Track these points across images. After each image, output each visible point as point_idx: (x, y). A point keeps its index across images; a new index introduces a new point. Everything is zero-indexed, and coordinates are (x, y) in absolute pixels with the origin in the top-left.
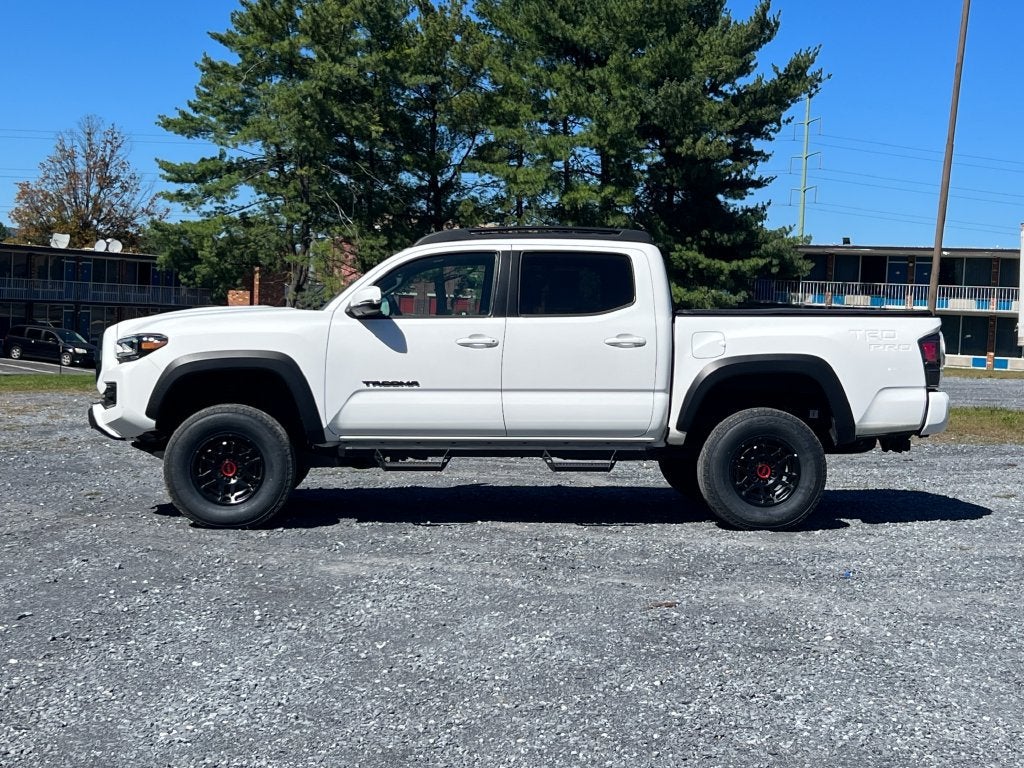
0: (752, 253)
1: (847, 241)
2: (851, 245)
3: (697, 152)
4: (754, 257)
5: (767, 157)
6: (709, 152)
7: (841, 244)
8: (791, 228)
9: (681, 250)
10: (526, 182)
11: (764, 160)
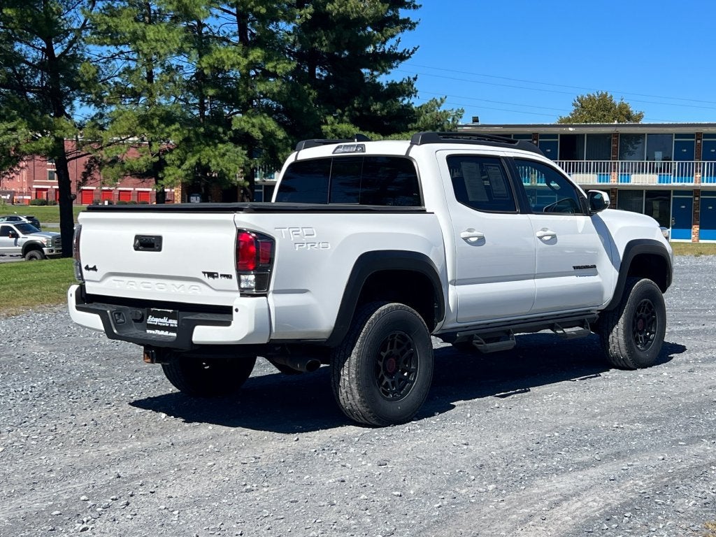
0: (409, 126)
1: (476, 120)
2: (480, 123)
3: (349, 9)
4: (412, 130)
5: (414, 24)
6: (363, 9)
7: (470, 122)
8: (442, 101)
9: (333, 124)
10: (157, 41)
11: (410, 29)
